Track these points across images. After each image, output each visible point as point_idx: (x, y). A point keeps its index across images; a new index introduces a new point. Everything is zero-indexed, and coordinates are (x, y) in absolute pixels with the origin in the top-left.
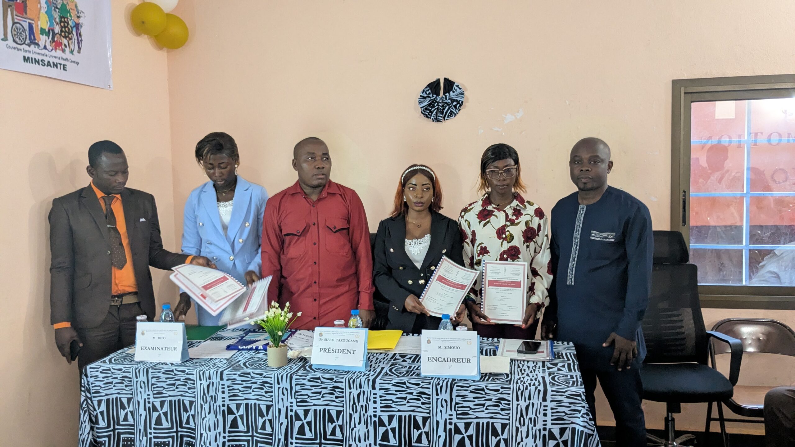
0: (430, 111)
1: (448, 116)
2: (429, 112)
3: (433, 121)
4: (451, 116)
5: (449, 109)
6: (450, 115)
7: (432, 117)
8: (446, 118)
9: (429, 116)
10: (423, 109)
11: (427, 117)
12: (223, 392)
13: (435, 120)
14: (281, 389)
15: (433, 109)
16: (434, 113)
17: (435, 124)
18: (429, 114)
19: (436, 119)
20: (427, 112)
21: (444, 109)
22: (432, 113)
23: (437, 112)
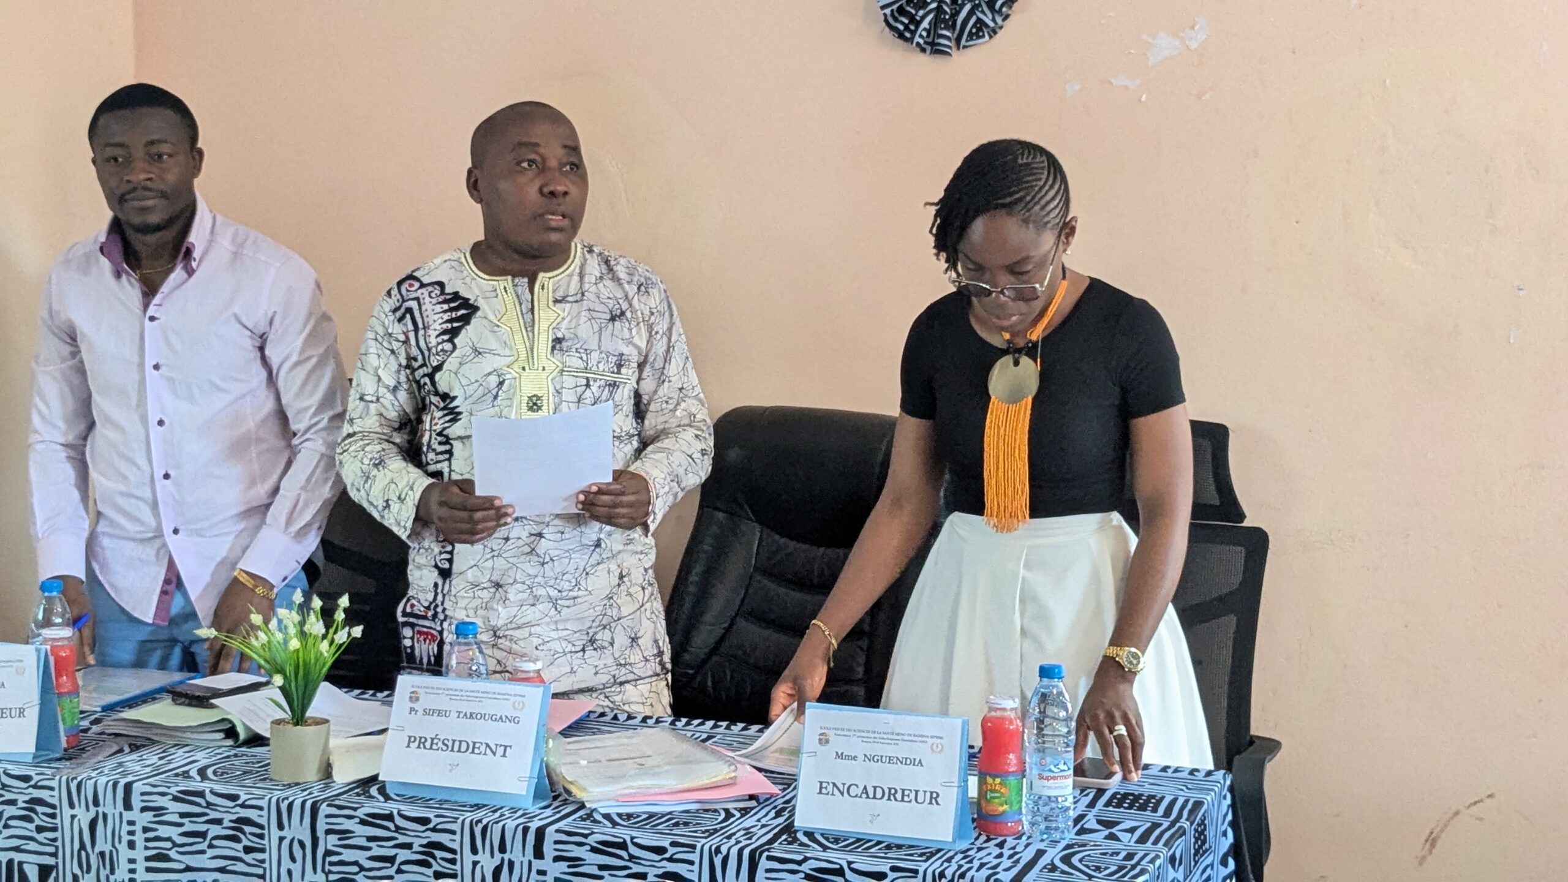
0: (912, 19)
1: (971, 34)
2: (906, 21)
3: (923, 50)
4: (979, 37)
5: (971, 13)
6: (977, 34)
7: (917, 39)
8: (963, 42)
9: (908, 35)
10: (888, 11)
11: (901, 36)
12: (131, 845)
13: (928, 48)
14: (286, 843)
15: (921, 13)
16: (925, 24)
17: (925, 61)
18: (907, 27)
19: (932, 44)
20: (902, 23)
21: (958, 13)
22: (918, 24)
23: (935, 24)
